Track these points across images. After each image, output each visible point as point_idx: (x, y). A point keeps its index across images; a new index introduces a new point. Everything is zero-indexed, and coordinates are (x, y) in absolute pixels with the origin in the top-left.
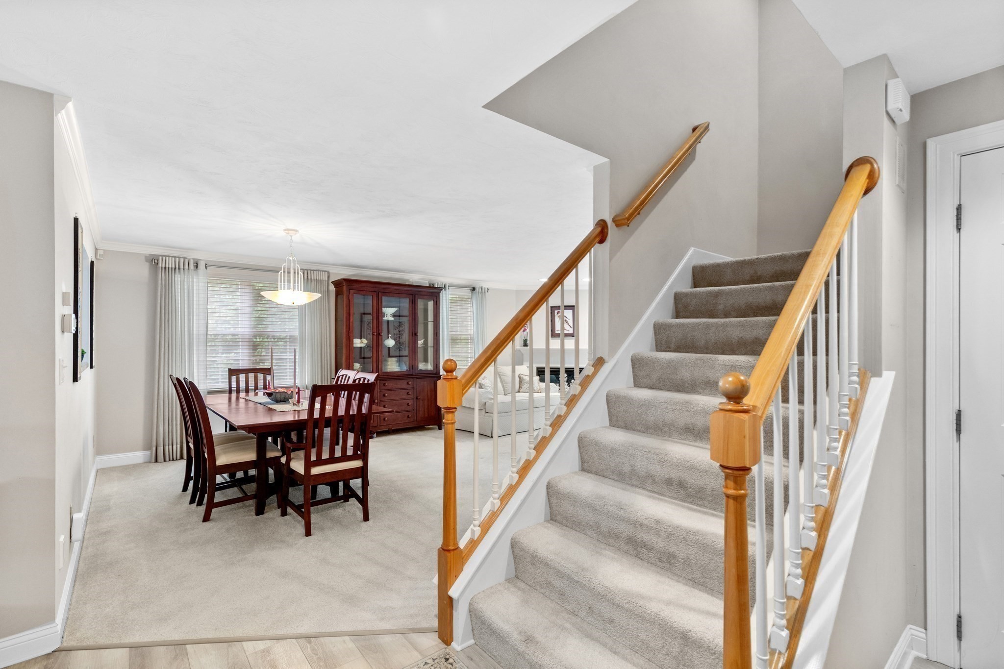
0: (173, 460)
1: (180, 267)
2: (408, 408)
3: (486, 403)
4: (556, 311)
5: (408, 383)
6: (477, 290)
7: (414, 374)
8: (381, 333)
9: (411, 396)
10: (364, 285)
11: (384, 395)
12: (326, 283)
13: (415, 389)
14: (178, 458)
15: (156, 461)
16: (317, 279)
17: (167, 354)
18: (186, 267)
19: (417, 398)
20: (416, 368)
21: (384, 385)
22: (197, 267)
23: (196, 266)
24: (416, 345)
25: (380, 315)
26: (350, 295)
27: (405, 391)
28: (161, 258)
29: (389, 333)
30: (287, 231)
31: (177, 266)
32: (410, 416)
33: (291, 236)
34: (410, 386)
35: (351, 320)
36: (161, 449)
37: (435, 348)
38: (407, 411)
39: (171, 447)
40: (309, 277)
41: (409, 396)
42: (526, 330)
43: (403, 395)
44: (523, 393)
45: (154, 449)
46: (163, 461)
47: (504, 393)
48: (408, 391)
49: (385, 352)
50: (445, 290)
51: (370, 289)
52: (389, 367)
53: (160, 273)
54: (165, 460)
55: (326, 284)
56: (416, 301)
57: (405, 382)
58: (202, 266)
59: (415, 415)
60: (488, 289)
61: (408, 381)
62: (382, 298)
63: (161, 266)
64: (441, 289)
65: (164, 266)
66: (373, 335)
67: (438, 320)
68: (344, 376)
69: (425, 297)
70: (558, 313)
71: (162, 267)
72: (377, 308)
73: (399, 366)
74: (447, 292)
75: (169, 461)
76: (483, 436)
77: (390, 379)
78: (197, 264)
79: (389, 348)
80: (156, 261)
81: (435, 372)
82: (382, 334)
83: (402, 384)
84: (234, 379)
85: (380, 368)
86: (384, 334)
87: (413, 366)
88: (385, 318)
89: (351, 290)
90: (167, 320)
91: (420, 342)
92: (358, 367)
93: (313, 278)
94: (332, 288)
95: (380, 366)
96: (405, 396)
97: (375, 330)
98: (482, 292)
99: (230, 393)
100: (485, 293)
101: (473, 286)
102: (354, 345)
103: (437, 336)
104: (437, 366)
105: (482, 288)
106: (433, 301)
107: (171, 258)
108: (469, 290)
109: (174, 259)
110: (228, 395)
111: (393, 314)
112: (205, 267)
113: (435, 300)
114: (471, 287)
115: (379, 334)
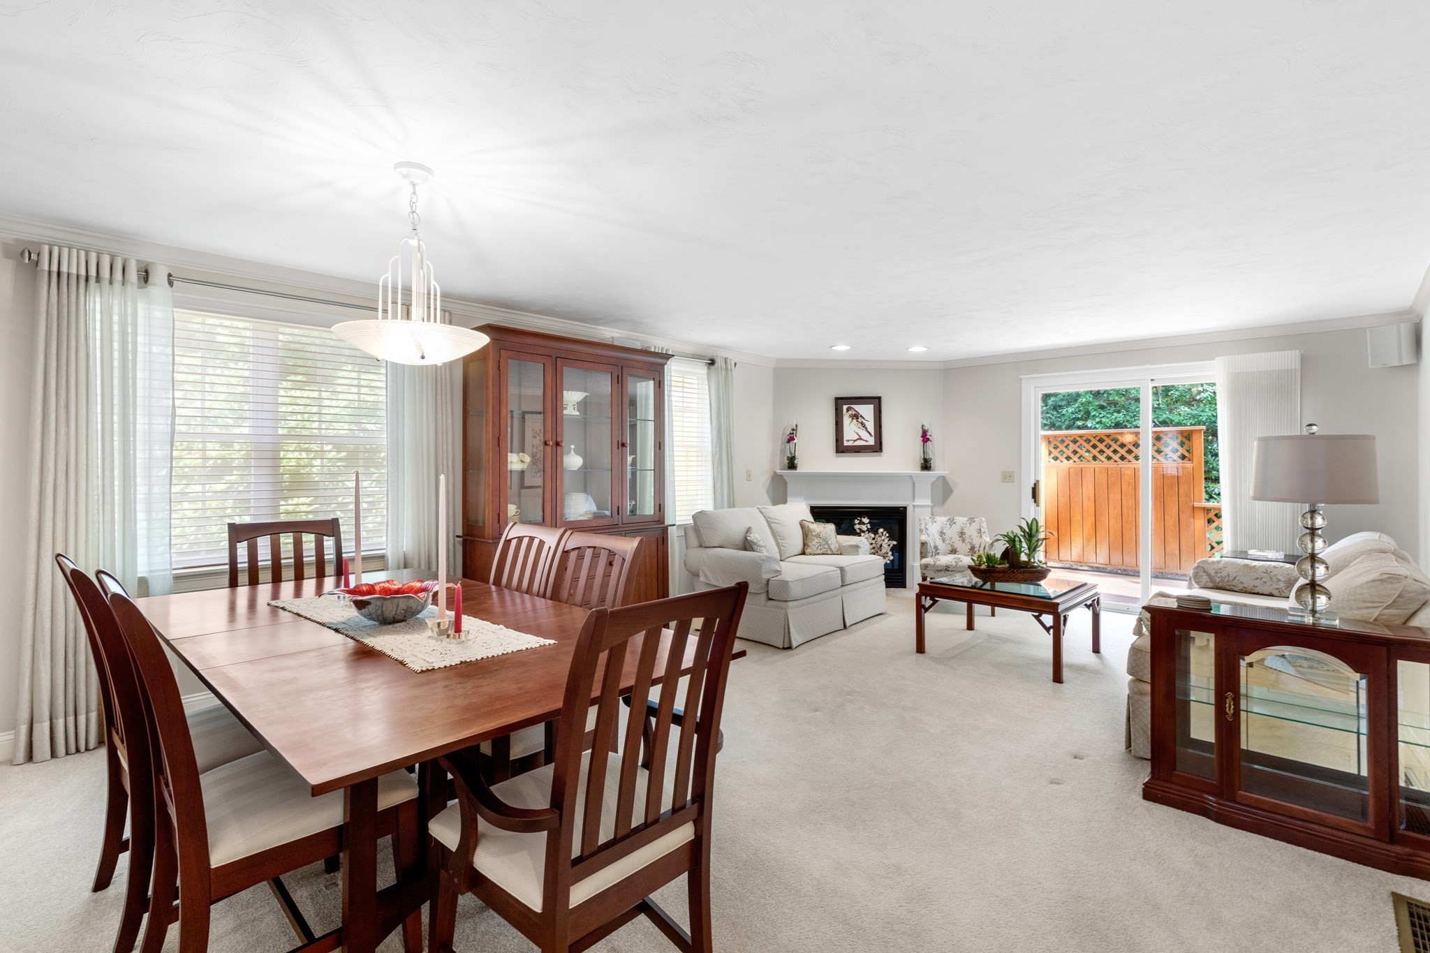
0: (78, 751)
1: (101, 275)
3: (768, 580)
4: (845, 407)
6: (718, 363)
7: (620, 523)
8: (561, 441)
10: (530, 340)
14: (92, 744)
15: (30, 757)
17: (61, 489)
18: (118, 276)
20: (624, 513)
22: (146, 279)
23: (145, 276)
24: (624, 466)
25: (558, 403)
26: (502, 361)
28: (46, 249)
29: (572, 443)
30: (404, 170)
31: (93, 272)
33: (414, 185)
35: (503, 413)
36: (42, 730)
39: (71, 719)
42: (794, 439)
44: (810, 556)
45: (24, 729)
46: (49, 757)
47: (781, 556)
49: (567, 481)
51: (541, 350)
53: (46, 286)
54: (54, 754)
56: (623, 379)
58: (159, 276)
60: (735, 364)
62: (562, 370)
63: (46, 268)
64: (667, 357)
65: (55, 268)
66: (546, 444)
67: (662, 418)
69: (640, 372)
70: (848, 410)
71: (50, 273)
72: (554, 389)
75: (67, 754)
76: (767, 647)
78: (146, 272)
79: (572, 472)
80: (34, 257)
81: (656, 518)
82: (563, 444)
84: (242, 550)
85: (558, 512)
87: (619, 509)
88: (567, 412)
89: (502, 351)
90: (62, 403)
91: (629, 461)
92: (513, 513)
95: (559, 509)
97: (549, 436)
98: (727, 369)
99: (233, 584)
100: (731, 370)
101: (711, 357)
102: (509, 468)
103: (660, 449)
104: (660, 508)
105: (726, 359)
106: (654, 379)
107: (74, 252)
108: (704, 364)
109: (83, 254)
110: (226, 591)
111: (578, 403)
112: (169, 280)
113: (657, 379)
114: (707, 358)
115: (558, 444)
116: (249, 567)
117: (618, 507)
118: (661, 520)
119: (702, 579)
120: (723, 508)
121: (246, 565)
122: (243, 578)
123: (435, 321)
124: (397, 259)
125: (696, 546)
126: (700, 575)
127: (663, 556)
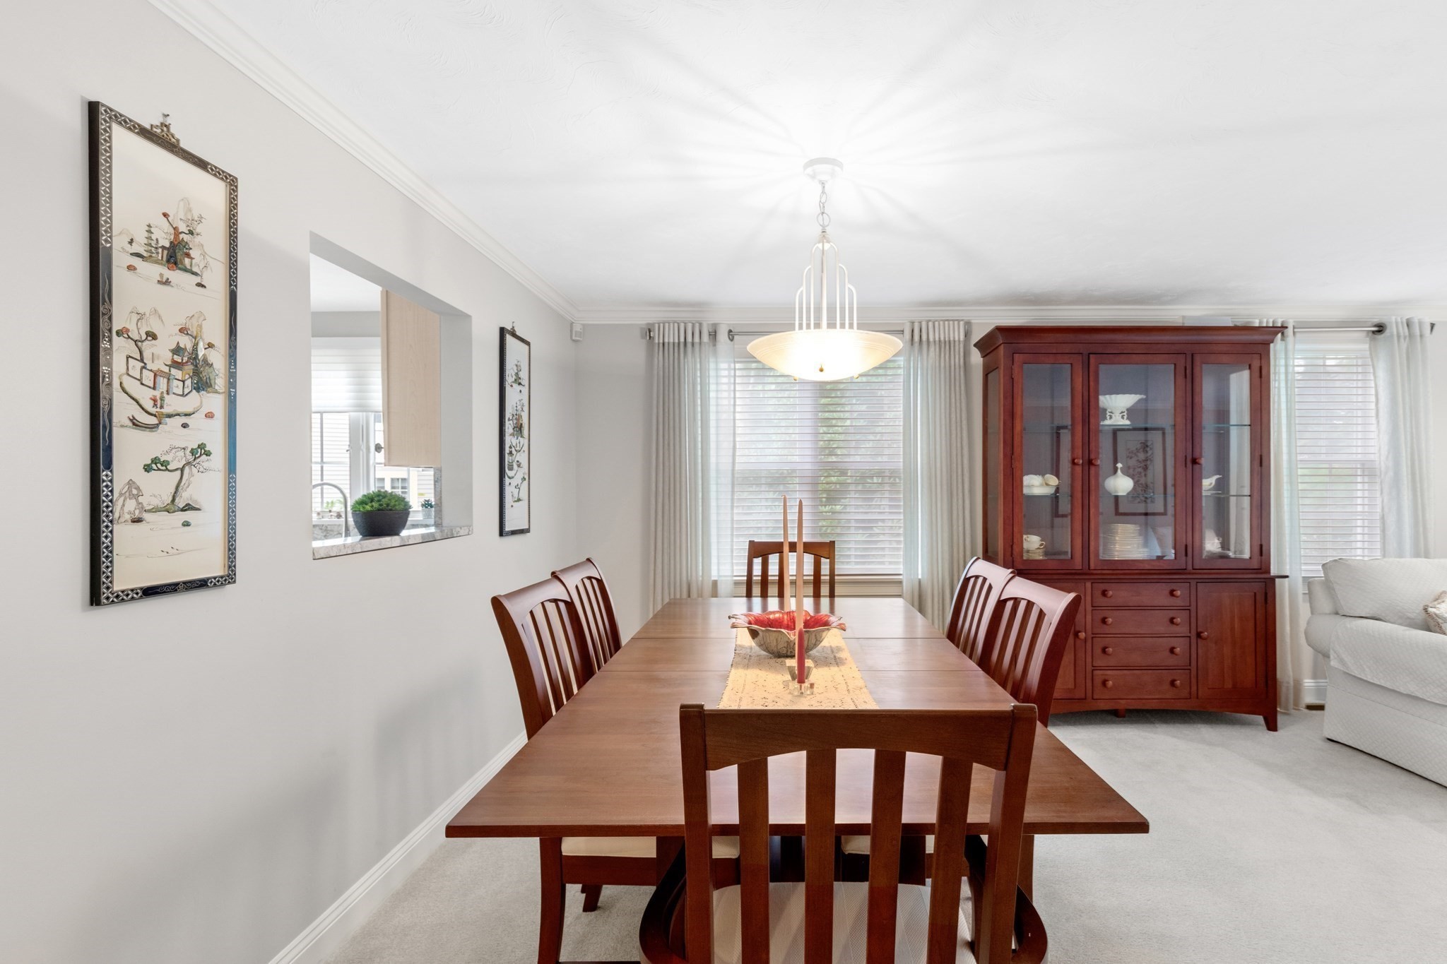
1: (687, 341)
2: (1172, 661)
5: (1172, 593)
6: (1391, 330)
7: (1190, 567)
8: (1097, 458)
9: (1183, 630)
10: (1051, 337)
11: (1104, 621)
12: (962, 345)
13: (1193, 609)
16: (942, 339)
18: (697, 339)
19: (1199, 635)
20: (1196, 552)
21: (1104, 593)
22: (715, 339)
23: (714, 335)
24: (1196, 491)
25: (1092, 412)
26: (1016, 367)
27: (1165, 616)
28: (657, 325)
29: (1116, 461)
31: (682, 339)
32: (1178, 682)
33: (822, 183)
34: (1179, 602)
35: (1018, 428)
37: (1256, 496)
38: (1168, 668)
40: (924, 338)
41: (1174, 629)
43: (1158, 623)
48: (1172, 614)
49: (1106, 507)
50: (1283, 339)
51: (1066, 348)
52: (1117, 547)
53: (657, 356)
55: (962, 350)
56: (1197, 369)
57: (1165, 588)
58: (723, 336)
59: (1194, 681)
60: (1432, 326)
61: (1173, 586)
62: (1097, 369)
63: (657, 341)
65: (661, 341)
66: (1074, 463)
67: (1264, 420)
68: (980, 580)
69: (1225, 358)
71: (659, 345)
72: (1086, 394)
73: (1146, 544)
74: (1290, 346)
77: (1120, 581)
78: (714, 332)
79: (1117, 498)
80: (651, 334)
81: (1255, 565)
82: (1099, 462)
83: (1155, 594)
85: (1092, 548)
86: (1104, 459)
87: (1188, 548)
88: (1107, 422)
89: (1016, 356)
91: (1208, 483)
92: (1037, 545)
93: (931, 339)
94: (976, 358)
95: (1092, 543)
96: (1163, 628)
97: (1079, 452)
98: (1411, 336)
99: (749, 595)
100: (1421, 336)
101: (1376, 321)
102: (1026, 491)
103: (1261, 465)
104: (1262, 550)
105: (1409, 324)
106: (1250, 367)
107: (672, 325)
108: (1364, 334)
109: (676, 325)
110: (745, 599)
111: (1127, 410)
112: (729, 335)
113: (1256, 364)
114: (1370, 324)
115: (1090, 463)
116: (762, 580)
117: (1186, 546)
118: (1264, 568)
119: (1334, 663)
120: (1401, 555)
121: (760, 578)
122: (756, 590)
123: (851, 326)
124: (810, 269)
125: (1327, 611)
126: (1332, 657)
127: (1266, 619)
